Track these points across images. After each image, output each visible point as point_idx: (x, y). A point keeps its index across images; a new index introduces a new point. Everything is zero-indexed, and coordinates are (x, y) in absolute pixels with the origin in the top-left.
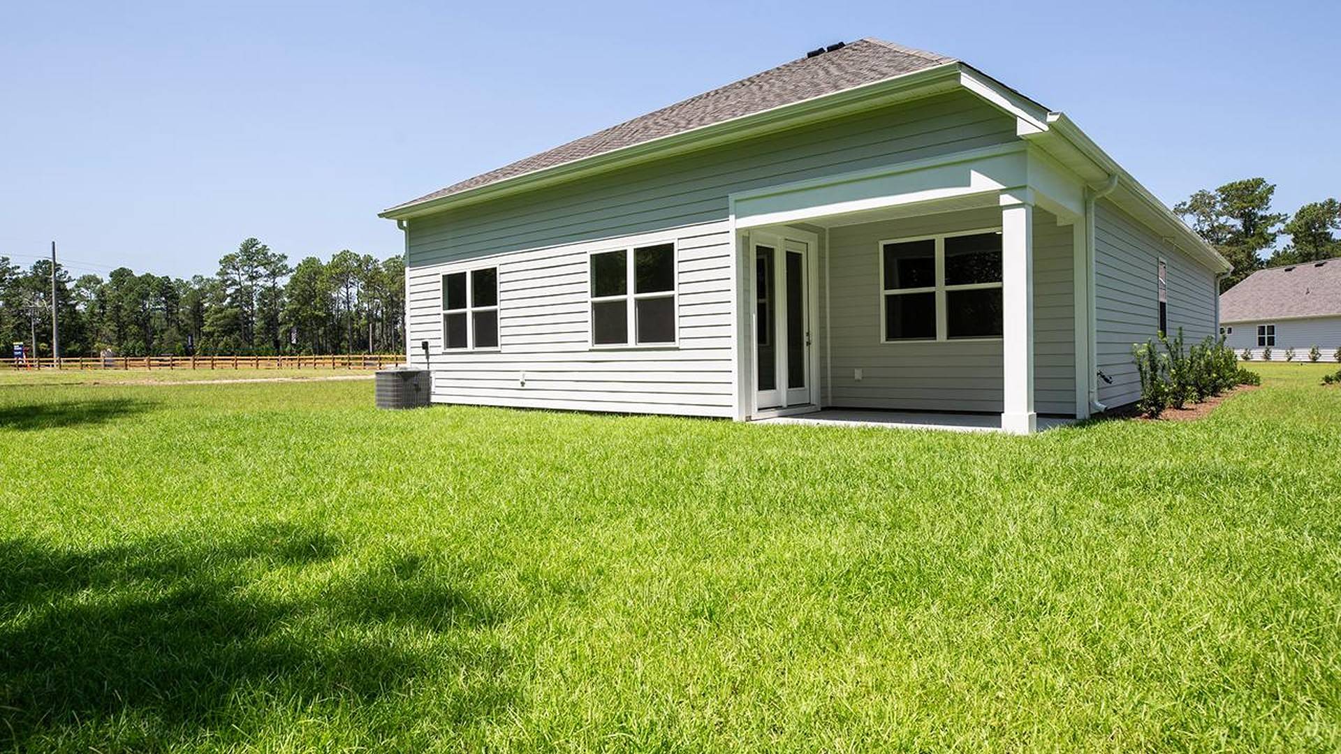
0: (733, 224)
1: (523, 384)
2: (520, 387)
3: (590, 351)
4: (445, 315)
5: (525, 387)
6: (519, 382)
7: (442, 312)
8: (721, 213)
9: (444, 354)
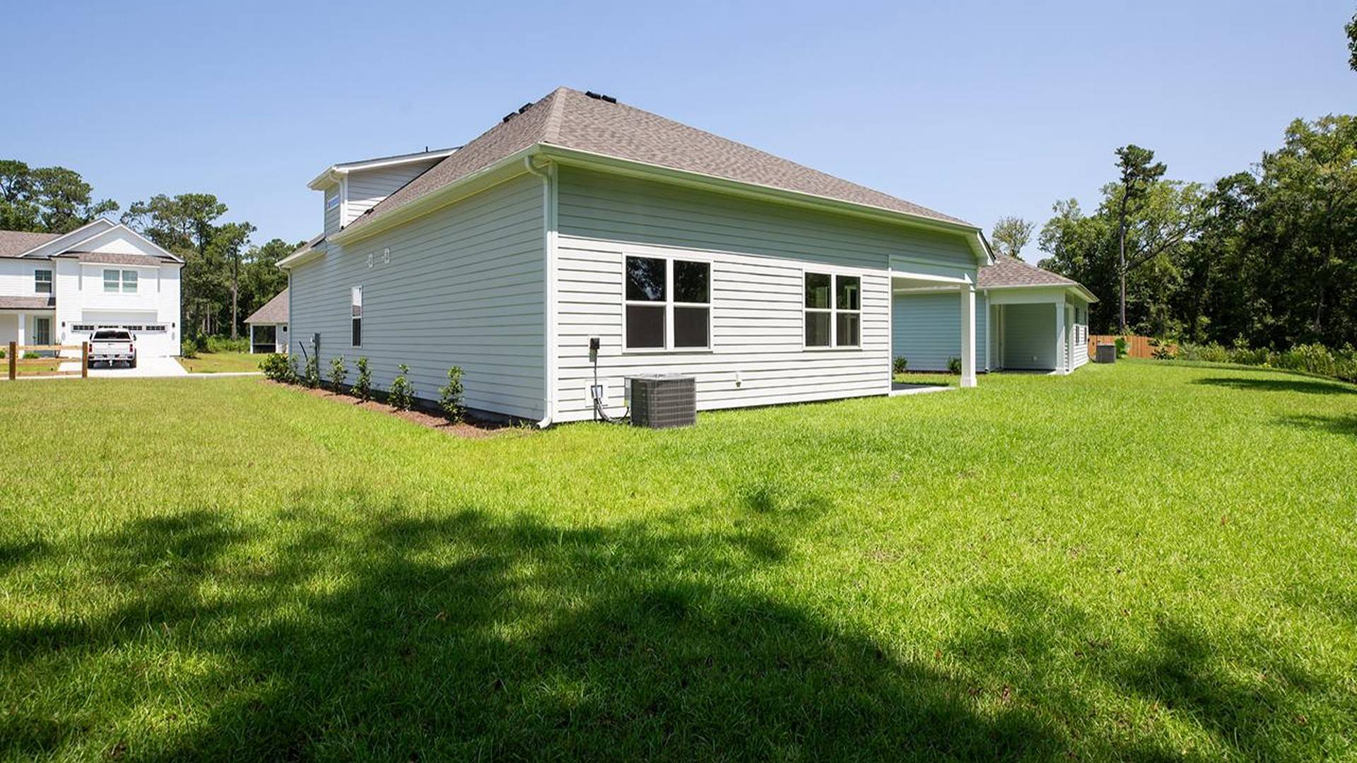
0: (891, 273)
1: (738, 384)
2: (736, 387)
3: (804, 351)
4: (628, 307)
5: (741, 387)
6: (735, 383)
7: (625, 302)
8: (884, 265)
9: (624, 355)
